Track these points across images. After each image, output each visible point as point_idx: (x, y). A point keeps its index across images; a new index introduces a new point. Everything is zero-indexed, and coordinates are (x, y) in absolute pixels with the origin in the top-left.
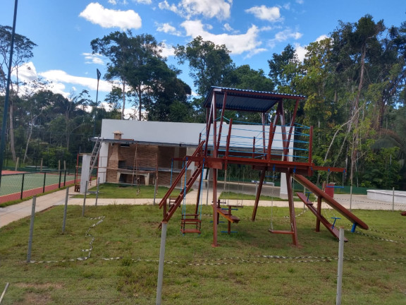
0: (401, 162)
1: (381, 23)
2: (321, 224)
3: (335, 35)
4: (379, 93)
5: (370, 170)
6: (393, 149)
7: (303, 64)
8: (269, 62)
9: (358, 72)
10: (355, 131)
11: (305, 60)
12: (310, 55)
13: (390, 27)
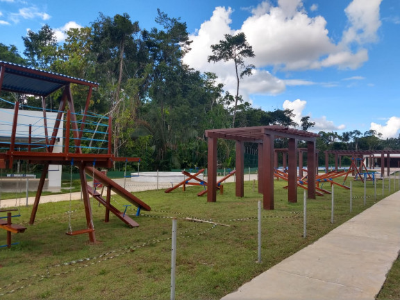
0: (153, 148)
1: (136, 24)
2: (110, 212)
3: (96, 26)
4: (136, 87)
5: (130, 155)
6: (148, 137)
7: (63, 48)
8: (24, 39)
9: (117, 65)
10: (117, 121)
11: (65, 44)
12: (71, 41)
13: (142, 30)
